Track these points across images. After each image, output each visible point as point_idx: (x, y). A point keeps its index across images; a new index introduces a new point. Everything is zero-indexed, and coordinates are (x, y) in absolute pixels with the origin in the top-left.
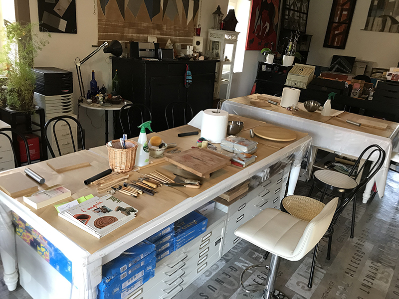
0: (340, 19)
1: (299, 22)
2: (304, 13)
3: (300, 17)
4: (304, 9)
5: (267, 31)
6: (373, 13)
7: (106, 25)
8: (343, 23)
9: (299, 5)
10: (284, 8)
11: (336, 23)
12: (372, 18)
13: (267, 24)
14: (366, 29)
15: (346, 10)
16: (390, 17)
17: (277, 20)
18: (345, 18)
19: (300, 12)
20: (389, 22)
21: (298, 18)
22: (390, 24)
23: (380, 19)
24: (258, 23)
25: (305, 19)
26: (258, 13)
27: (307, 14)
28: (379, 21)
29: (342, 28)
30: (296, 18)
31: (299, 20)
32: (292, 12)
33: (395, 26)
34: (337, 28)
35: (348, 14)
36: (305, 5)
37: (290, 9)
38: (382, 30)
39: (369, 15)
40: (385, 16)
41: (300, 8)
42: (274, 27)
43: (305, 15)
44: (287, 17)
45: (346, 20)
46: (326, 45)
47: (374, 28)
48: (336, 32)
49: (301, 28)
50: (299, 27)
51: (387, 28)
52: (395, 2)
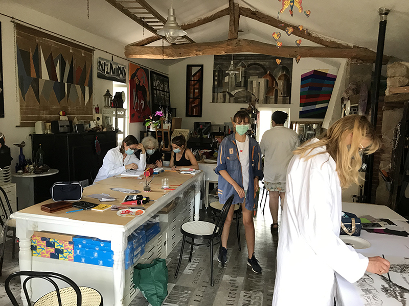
0: (194, 95)
1: (164, 98)
2: (166, 92)
3: (164, 95)
4: (166, 89)
5: (143, 107)
6: (216, 90)
7: (26, 109)
8: (196, 98)
9: (162, 86)
10: (153, 89)
11: (192, 98)
12: (216, 94)
13: (142, 102)
14: (213, 102)
15: (197, 89)
16: (227, 92)
17: (149, 98)
18: (197, 95)
19: (164, 92)
20: (228, 96)
22: (228, 98)
23: (221, 94)
24: (136, 101)
25: (168, 96)
26: (134, 93)
27: (169, 92)
28: (220, 95)
29: (197, 102)
30: (162, 95)
31: (164, 97)
32: (158, 92)
33: (232, 99)
34: (193, 102)
35: (199, 91)
36: (166, 86)
37: (156, 90)
38: (224, 102)
39: (214, 92)
40: (223, 92)
41: (164, 88)
42: (148, 104)
43: (168, 94)
44: (155, 96)
46: (187, 115)
47: (219, 101)
48: (193, 105)
49: (167, 103)
50: (165, 103)
51: (227, 100)
52: (229, 82)
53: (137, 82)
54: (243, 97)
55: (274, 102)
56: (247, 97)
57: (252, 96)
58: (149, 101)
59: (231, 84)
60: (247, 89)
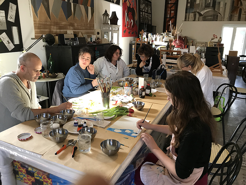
0: (170, 16)
1: (148, 19)
4: (149, 11)
6: (188, 11)
7: (39, 24)
8: (172, 18)
9: (147, 9)
10: (140, 11)
11: (168, 18)
12: (188, 14)
13: (132, 21)
14: (185, 20)
15: (173, 10)
16: (197, 12)
17: (136, 18)
19: (148, 13)
20: (197, 15)
21: (147, 16)
22: (198, 17)
24: (127, 20)
25: (150, 17)
26: (126, 14)
28: (192, 15)
29: (172, 21)
30: (146, 16)
32: (144, 13)
33: (201, 17)
34: (169, 21)
35: (174, 12)
36: (149, 9)
37: (142, 11)
38: (194, 20)
39: (186, 12)
40: (195, 12)
42: (136, 22)
43: (150, 15)
44: (142, 16)
45: (174, 16)
46: (164, 31)
47: (190, 19)
48: (169, 23)
49: (150, 22)
50: (148, 22)
51: (197, 19)
52: (199, 4)
53: (128, 5)
54: (211, 16)
55: (237, 19)
56: (214, 15)
57: (219, 15)
58: (137, 21)
59: (201, 5)
60: (214, 9)
